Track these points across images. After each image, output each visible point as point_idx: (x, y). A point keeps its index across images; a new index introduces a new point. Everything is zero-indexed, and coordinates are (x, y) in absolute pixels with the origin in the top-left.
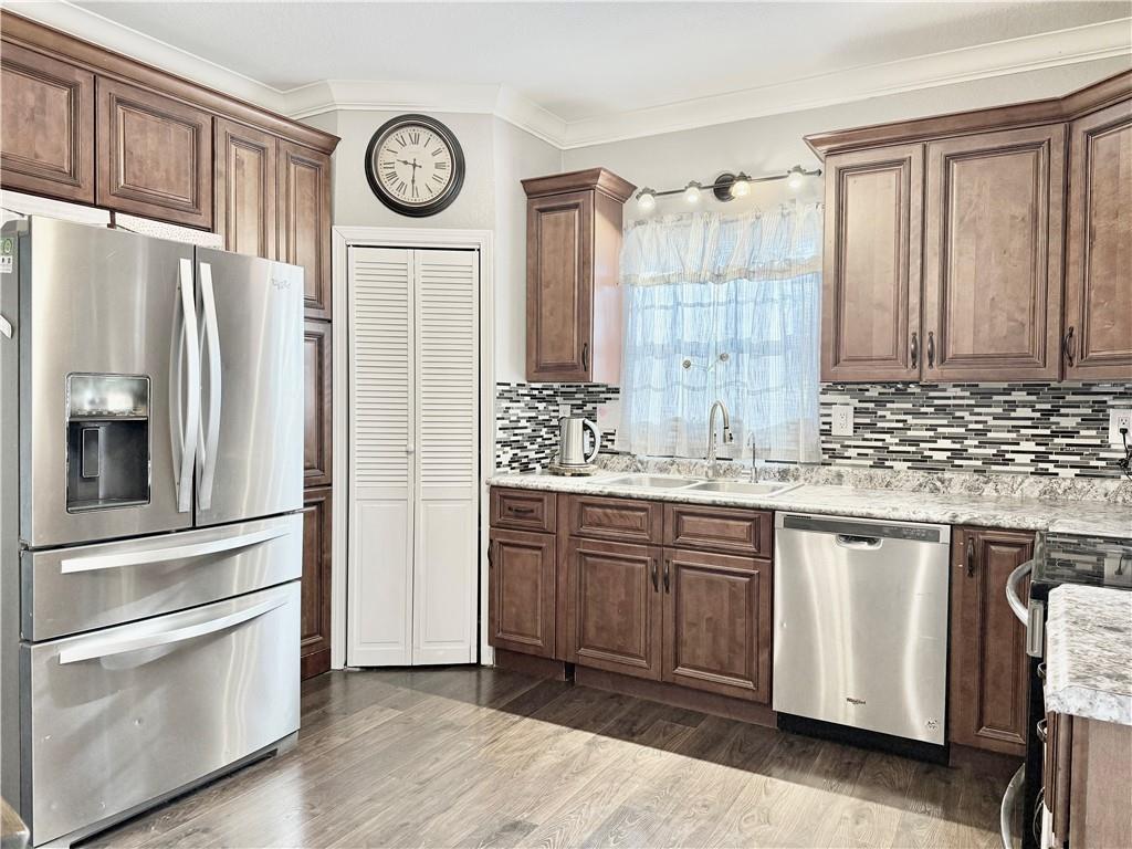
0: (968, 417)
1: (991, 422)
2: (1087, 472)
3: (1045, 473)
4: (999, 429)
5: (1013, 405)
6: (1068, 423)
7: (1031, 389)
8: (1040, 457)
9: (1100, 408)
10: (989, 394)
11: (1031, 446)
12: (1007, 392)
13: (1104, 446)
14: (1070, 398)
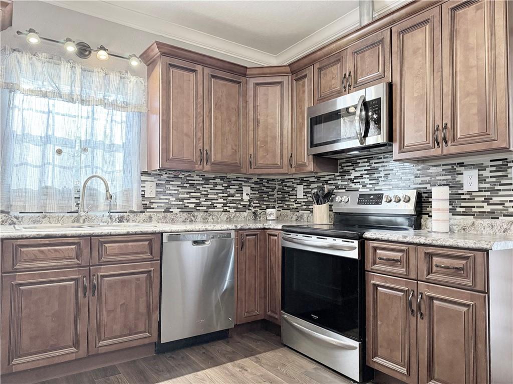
0: (201, 189)
1: (209, 191)
2: (238, 210)
3: (226, 211)
4: (212, 194)
5: (216, 184)
6: (232, 191)
7: (222, 178)
8: (225, 205)
9: (241, 186)
10: (207, 179)
11: (221, 200)
12: (214, 179)
13: (242, 200)
14: (233, 182)
